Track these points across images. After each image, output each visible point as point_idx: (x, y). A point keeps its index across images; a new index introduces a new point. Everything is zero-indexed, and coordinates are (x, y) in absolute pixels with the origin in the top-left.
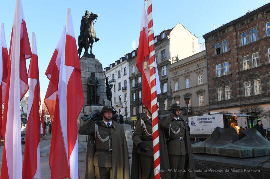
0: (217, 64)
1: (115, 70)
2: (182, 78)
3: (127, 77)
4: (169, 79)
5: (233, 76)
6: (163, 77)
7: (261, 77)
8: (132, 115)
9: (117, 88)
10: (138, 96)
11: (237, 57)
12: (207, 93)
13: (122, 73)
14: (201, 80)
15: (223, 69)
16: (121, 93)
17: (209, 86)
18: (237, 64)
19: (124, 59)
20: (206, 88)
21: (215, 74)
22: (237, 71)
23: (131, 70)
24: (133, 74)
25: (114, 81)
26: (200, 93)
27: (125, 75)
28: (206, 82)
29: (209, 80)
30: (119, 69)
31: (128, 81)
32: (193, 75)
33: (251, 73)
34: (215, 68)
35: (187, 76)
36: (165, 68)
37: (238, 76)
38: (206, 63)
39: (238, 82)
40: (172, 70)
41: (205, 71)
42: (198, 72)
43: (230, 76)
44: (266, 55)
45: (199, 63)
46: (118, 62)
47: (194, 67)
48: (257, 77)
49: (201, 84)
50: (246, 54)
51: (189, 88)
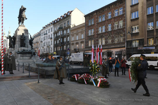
0: (89, 29)
1: (47, 29)
2: (75, 35)
3: (53, 32)
4: (70, 35)
5: (95, 36)
6: (68, 34)
7: (105, 37)
8: (54, 51)
9: (48, 38)
10: (57, 42)
11: (97, 27)
12: (84, 43)
13: (50, 30)
14: (83, 36)
15: (91, 32)
16: (50, 40)
17: (86, 40)
18: (96, 30)
19: (51, 23)
20: (84, 40)
21: (88, 34)
22: (97, 33)
23: (54, 29)
24: (55, 31)
25: (46, 34)
26: (82, 42)
27: (52, 31)
28: (84, 38)
29: (86, 37)
30: (49, 28)
31: (53, 34)
32: (80, 34)
33: (101, 35)
34: (88, 31)
35: (77, 34)
36: (68, 30)
37: (97, 36)
38: (85, 29)
39: (96, 38)
40: (71, 31)
41: (84, 32)
42: (82, 33)
43: (94, 35)
44: (107, 27)
45: (82, 28)
46: (49, 25)
47: (80, 30)
48: (103, 37)
49: (83, 38)
50: (100, 26)
51: (78, 40)
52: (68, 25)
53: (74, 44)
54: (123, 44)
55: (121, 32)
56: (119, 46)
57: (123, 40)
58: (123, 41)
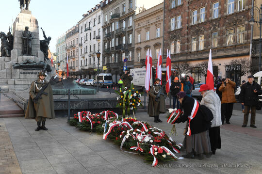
0: (172, 17)
1: (90, 18)
2: (143, 30)
3: (101, 24)
4: (134, 31)
5: (183, 30)
6: (129, 28)
7: (205, 32)
8: (103, 65)
9: (92, 37)
10: (108, 45)
11: (187, 11)
12: (162, 46)
13: (97, 22)
14: (159, 33)
15: (176, 23)
16: (95, 42)
17: (164, 40)
18: (187, 18)
19: (99, 7)
20: (161, 41)
21: (169, 27)
22: (187, 25)
23: (104, 19)
24: (106, 23)
25: (90, 29)
26: (157, 45)
27: (99, 23)
28: (162, 35)
29: (164, 34)
30: (94, 17)
31: (101, 30)
32: (153, 27)
33: (197, 28)
34: (170, 21)
35: (147, 28)
36: (131, 19)
37: (187, 30)
38: (163, 16)
39: (186, 36)
40: (136, 21)
41: (162, 23)
42: (157, 25)
43: (181, 29)
44: (210, 10)
45: (157, 15)
46: (95, 10)
47: (153, 20)
48: (202, 32)
49: (159, 36)
50: (195, 9)
51: (149, 41)
52: (129, 10)
53: (141, 48)
54: (245, 47)
55: (241, 21)
56: (234, 53)
57: (246, 39)
58: (246, 41)
